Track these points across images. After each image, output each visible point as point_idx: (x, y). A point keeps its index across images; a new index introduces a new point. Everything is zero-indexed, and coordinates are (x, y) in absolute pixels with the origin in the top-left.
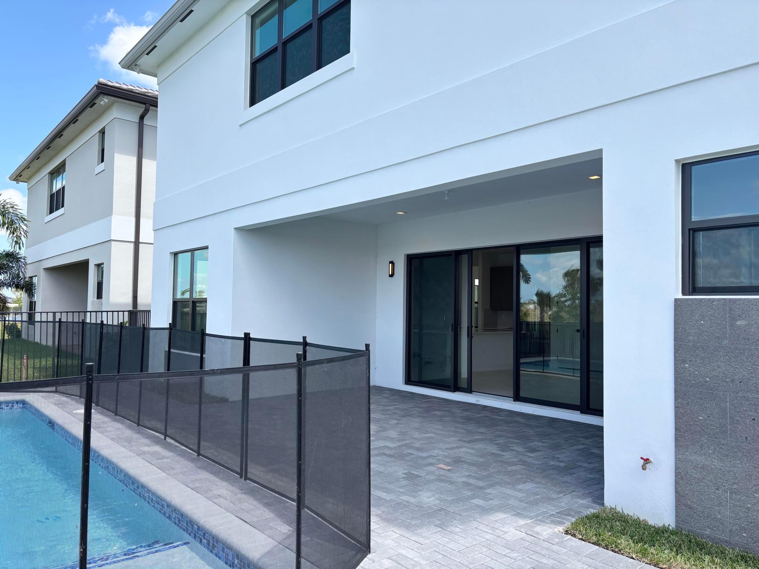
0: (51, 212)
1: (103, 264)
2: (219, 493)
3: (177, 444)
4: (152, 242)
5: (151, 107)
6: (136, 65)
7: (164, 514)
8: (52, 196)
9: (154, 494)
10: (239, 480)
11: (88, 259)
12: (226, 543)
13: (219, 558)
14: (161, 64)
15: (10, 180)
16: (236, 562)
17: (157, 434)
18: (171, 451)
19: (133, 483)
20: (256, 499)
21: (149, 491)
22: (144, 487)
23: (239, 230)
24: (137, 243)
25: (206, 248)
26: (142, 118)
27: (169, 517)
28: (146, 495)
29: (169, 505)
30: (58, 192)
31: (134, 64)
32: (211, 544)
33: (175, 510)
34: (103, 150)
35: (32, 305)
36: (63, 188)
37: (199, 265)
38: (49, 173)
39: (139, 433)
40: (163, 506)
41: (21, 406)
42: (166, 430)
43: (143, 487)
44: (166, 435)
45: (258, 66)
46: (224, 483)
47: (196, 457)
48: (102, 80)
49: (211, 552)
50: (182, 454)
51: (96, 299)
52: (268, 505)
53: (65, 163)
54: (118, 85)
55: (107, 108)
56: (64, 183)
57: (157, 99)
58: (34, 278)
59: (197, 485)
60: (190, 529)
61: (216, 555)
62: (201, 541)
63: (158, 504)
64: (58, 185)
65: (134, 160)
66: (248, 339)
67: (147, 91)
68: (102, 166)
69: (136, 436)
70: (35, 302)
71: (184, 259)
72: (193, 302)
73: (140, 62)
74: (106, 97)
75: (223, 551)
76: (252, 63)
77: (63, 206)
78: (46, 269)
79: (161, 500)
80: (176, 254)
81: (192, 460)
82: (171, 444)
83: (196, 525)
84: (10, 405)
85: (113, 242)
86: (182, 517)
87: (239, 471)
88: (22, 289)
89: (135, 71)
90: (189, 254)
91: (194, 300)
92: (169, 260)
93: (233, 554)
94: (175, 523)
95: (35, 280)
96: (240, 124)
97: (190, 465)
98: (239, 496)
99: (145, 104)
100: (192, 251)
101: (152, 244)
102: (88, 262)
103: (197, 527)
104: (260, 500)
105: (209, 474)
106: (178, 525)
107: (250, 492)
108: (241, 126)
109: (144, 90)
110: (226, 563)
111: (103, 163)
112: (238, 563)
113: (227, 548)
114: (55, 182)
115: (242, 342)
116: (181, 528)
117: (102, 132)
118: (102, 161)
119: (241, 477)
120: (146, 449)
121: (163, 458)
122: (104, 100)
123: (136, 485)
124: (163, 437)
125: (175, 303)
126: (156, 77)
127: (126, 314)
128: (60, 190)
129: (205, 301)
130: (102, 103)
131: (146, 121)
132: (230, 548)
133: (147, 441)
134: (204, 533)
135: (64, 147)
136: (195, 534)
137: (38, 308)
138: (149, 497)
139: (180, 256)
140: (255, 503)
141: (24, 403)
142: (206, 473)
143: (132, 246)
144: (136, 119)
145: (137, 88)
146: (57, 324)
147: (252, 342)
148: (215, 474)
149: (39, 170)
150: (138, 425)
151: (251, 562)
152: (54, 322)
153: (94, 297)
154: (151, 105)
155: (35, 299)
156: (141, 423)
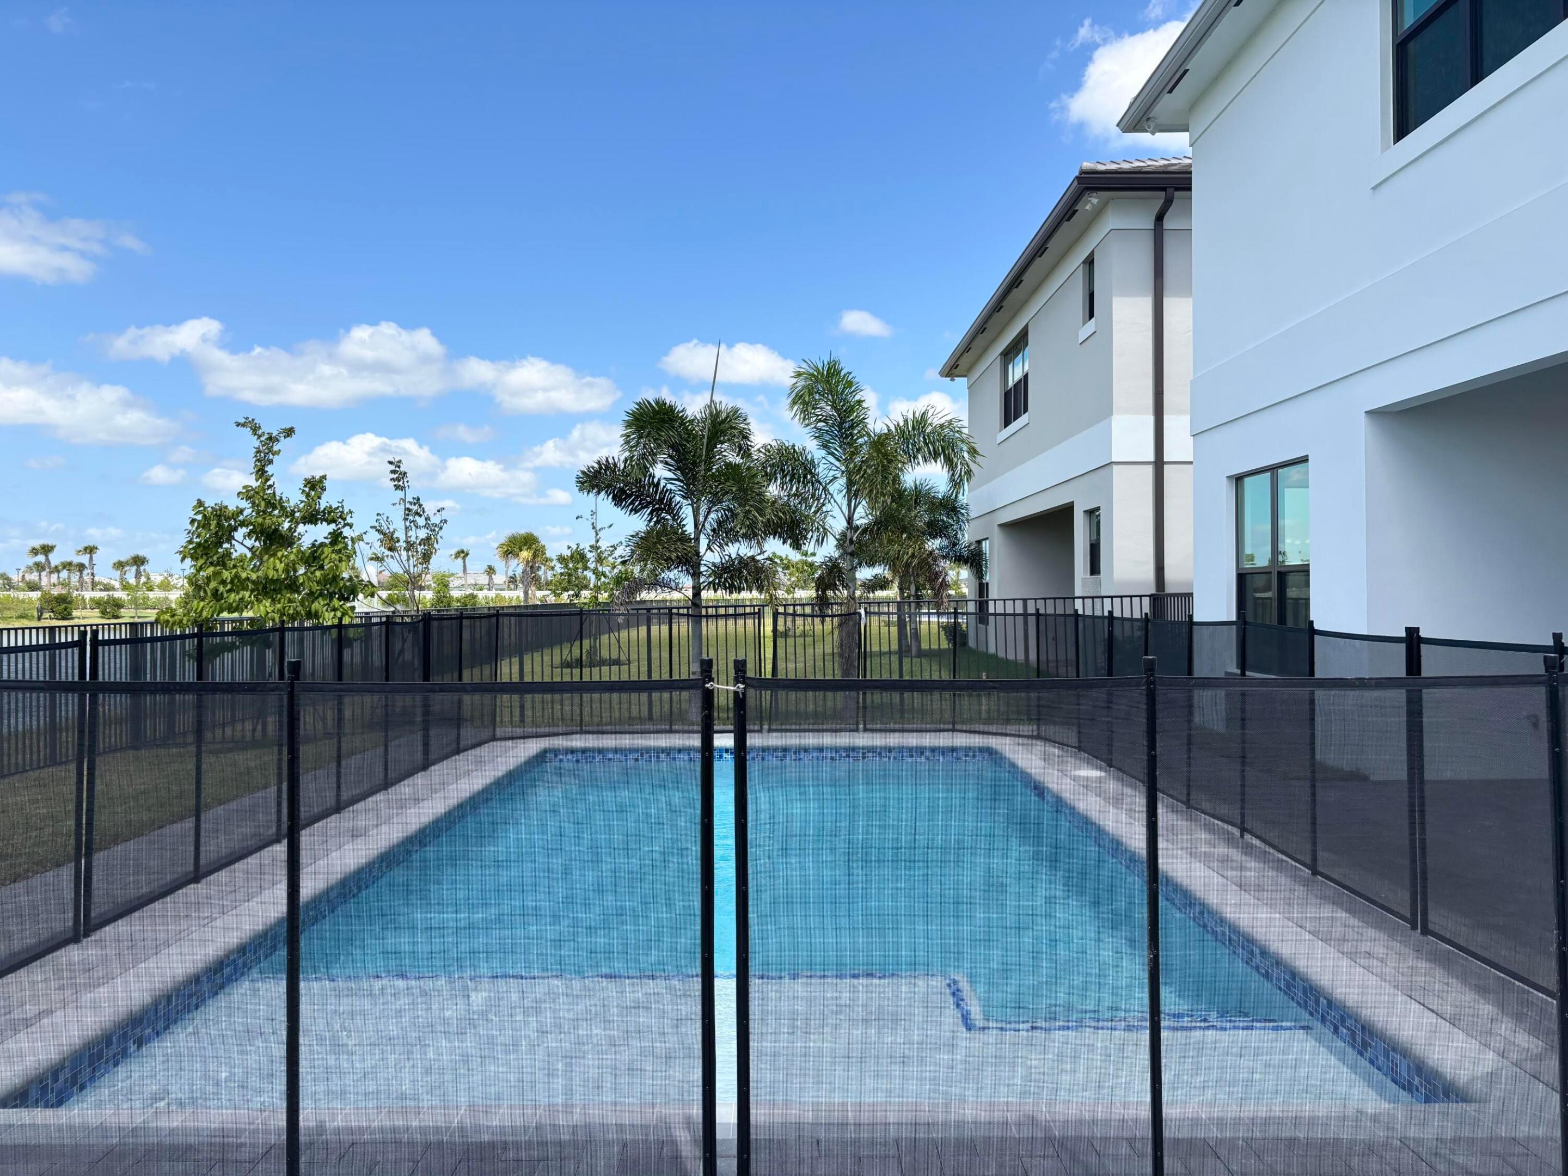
0: (1007, 423)
1: (1098, 509)
2: (1367, 949)
3: (1267, 848)
4: (1191, 460)
5: (1177, 194)
6: (1148, 119)
7: (1257, 968)
8: (1007, 395)
9: (1233, 928)
10: (1412, 932)
11: (1073, 502)
12: (1391, 1039)
13: (1379, 1069)
14: (1194, 105)
15: (942, 376)
16: (1417, 1081)
17: (1228, 827)
18: (1256, 858)
19: (1192, 905)
20: (1453, 974)
21: (1223, 921)
22: (1214, 915)
23: (1373, 414)
24: (1159, 464)
25: (1304, 460)
26: (1160, 218)
27: (1267, 976)
28: (1218, 929)
29: (1264, 953)
30: (1016, 385)
31: (1145, 118)
32: (1359, 1039)
33: (1279, 963)
34: (1091, 296)
35: (982, 589)
36: (1026, 377)
37: (1289, 497)
38: (1001, 354)
39: (1190, 819)
40: (1252, 952)
41: (987, 756)
42: (1243, 819)
43: (1212, 913)
44: (1243, 830)
45: (1412, 46)
46: (1374, 933)
47: (1309, 876)
48: (1087, 165)
49: (1361, 1054)
50: (1281, 868)
51: (1088, 576)
52: (1484, 990)
53: (1027, 331)
54: (1114, 167)
55: (1098, 213)
56: (1026, 368)
57: (1190, 173)
58: (984, 543)
59: (1318, 927)
60: (1312, 1003)
61: (1372, 1062)
62: (1336, 1030)
63: (1243, 948)
64: (1016, 374)
65: (1147, 303)
66: (1415, 642)
67: (1166, 162)
68: (1091, 325)
69: (1185, 825)
70: (987, 584)
71: (1257, 489)
72: (1279, 573)
73: (1157, 111)
74: (1095, 194)
75: (1387, 1056)
76: (1398, 45)
77: (1026, 410)
78: (1003, 526)
79: (1248, 941)
80: (1238, 480)
81: (1303, 881)
82: (1254, 847)
83: (1325, 998)
84: (970, 754)
85: (1115, 467)
86: (1294, 979)
87: (1408, 915)
88: (966, 562)
89: (1145, 131)
90: (1268, 475)
91: (1282, 570)
92: (1226, 493)
93: (1408, 1065)
94: (1280, 989)
95: (985, 546)
96: (1373, 185)
97: (1299, 890)
98: (1414, 962)
99: (1164, 189)
100: (1273, 469)
101: (1191, 463)
102: (1073, 507)
103: (1325, 1002)
104: (1464, 977)
105: (1340, 911)
106: (1286, 993)
107: (1439, 960)
108: (1374, 188)
109: (1162, 163)
110: (1395, 1081)
111: (1093, 319)
112: (1421, 1085)
113: (1394, 1050)
114: (1010, 367)
115: (1403, 646)
116: (1293, 999)
117: (1090, 262)
118: (1091, 315)
119: (1414, 927)
120: (1207, 849)
121: (1242, 868)
122: (1092, 201)
123: (1197, 910)
124: (1237, 832)
125: (1242, 578)
126: (1187, 130)
127: (1146, 601)
128: (1020, 380)
129: (1304, 570)
130: (1088, 207)
131: (1168, 224)
132: (1403, 1052)
133: (1207, 836)
134: (1342, 1016)
135: (1025, 302)
136: (1323, 1016)
137: (993, 593)
138: (1224, 934)
139: (1247, 481)
140: (1450, 980)
141: (991, 751)
142: (1334, 908)
143: (1150, 470)
144: (1148, 223)
145: (1150, 163)
146: (1032, 621)
147: (1424, 647)
148: (1355, 913)
149: (985, 350)
150: (1189, 806)
151: (1452, 1084)
152: (1025, 615)
153: (1085, 572)
154: (1177, 189)
155: (987, 578)
156: (1192, 802)
